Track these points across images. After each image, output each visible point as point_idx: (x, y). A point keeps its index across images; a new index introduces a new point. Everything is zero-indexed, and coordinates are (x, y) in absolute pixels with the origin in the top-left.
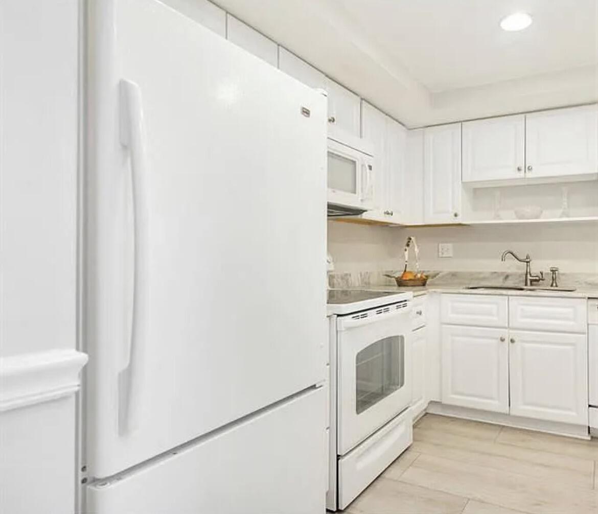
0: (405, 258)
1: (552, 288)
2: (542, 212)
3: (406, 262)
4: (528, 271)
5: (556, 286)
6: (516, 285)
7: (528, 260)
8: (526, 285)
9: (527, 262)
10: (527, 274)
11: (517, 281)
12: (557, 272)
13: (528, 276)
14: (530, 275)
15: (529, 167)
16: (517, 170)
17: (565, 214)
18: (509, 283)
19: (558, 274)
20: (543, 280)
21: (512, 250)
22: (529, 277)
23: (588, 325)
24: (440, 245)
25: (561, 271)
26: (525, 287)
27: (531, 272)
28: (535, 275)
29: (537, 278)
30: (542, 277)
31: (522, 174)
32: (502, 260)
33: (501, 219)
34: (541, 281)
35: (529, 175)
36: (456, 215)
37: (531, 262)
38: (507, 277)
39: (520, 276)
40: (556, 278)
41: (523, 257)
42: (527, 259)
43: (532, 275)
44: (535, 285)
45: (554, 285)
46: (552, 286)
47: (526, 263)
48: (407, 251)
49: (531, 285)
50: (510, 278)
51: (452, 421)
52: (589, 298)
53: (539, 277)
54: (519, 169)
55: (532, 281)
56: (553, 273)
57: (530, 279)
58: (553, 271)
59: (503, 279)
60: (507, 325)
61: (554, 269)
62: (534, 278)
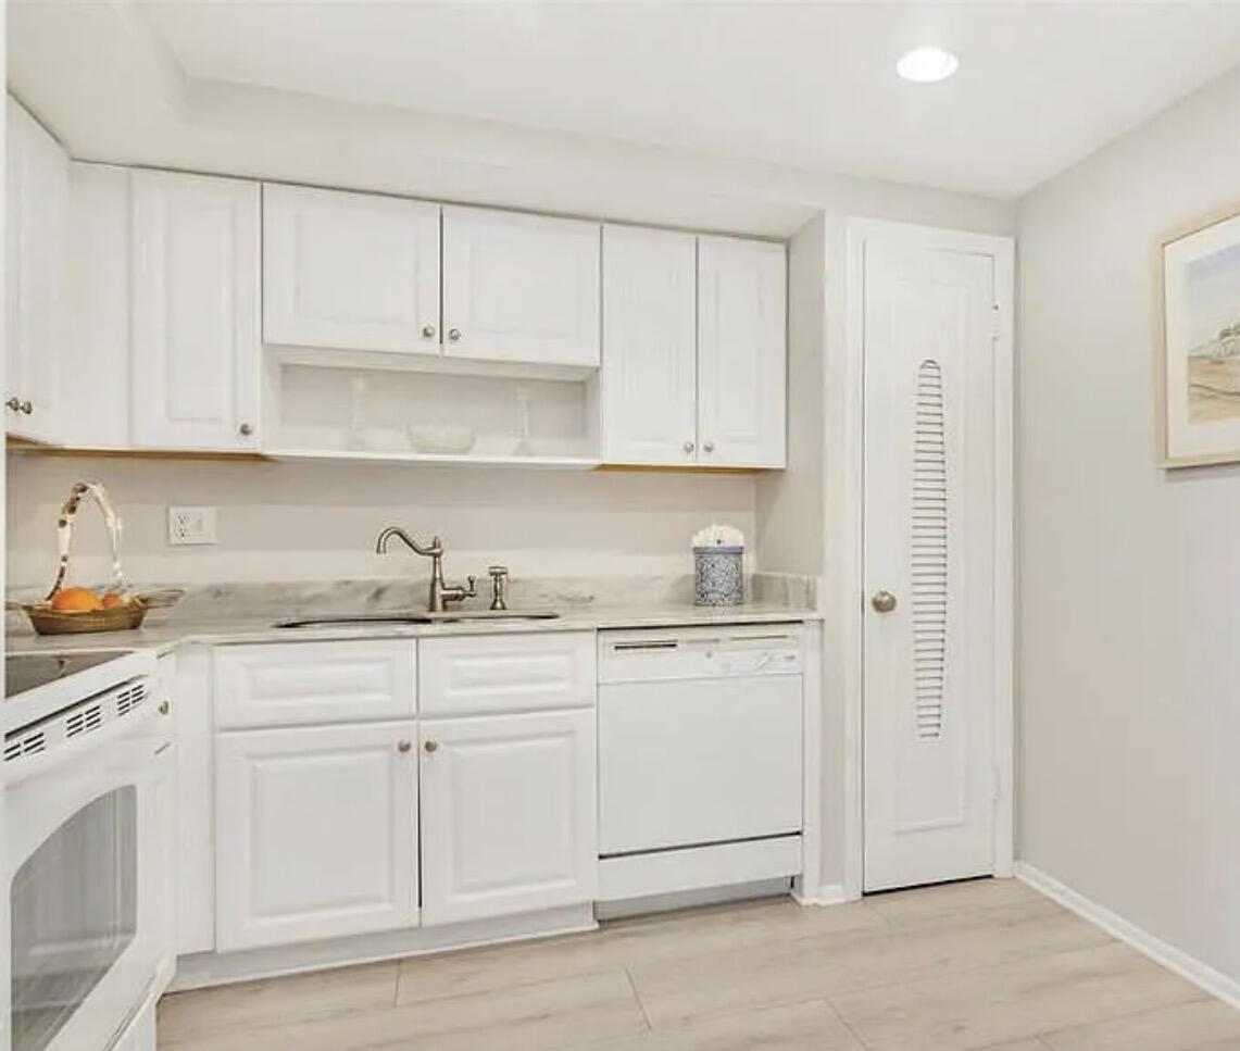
0: (56, 548)
1: (493, 613)
2: (473, 440)
3: (64, 559)
4: (438, 576)
5: (504, 608)
6: (404, 611)
7: (437, 551)
8: (432, 608)
9: (435, 556)
10: (433, 585)
11: (407, 601)
12: (503, 577)
13: (438, 586)
14: (443, 585)
15: (452, 332)
16: (421, 333)
17: (522, 449)
18: (385, 608)
19: (508, 580)
20: (471, 596)
21: (400, 526)
22: (440, 592)
23: (598, 685)
24: (173, 511)
25: (512, 575)
26: (431, 615)
27: (445, 578)
28: (455, 586)
29: (460, 592)
30: (472, 589)
31: (432, 346)
32: (378, 551)
33: (370, 449)
34: (467, 598)
35: (451, 349)
36: (245, 431)
37: (443, 557)
38: (379, 593)
39: (414, 589)
40: (501, 589)
41: (425, 544)
42: (434, 547)
43: (447, 586)
44: (453, 609)
45: (499, 605)
46: (493, 608)
47: (431, 558)
48: (68, 527)
49: (445, 608)
50: (387, 595)
51: (256, 991)
52: (599, 630)
53: (463, 589)
54: (426, 334)
55: (445, 599)
56: (496, 580)
57: (443, 596)
58: (497, 574)
59: (369, 600)
60: (414, 711)
61: (498, 570)
62: (454, 592)
